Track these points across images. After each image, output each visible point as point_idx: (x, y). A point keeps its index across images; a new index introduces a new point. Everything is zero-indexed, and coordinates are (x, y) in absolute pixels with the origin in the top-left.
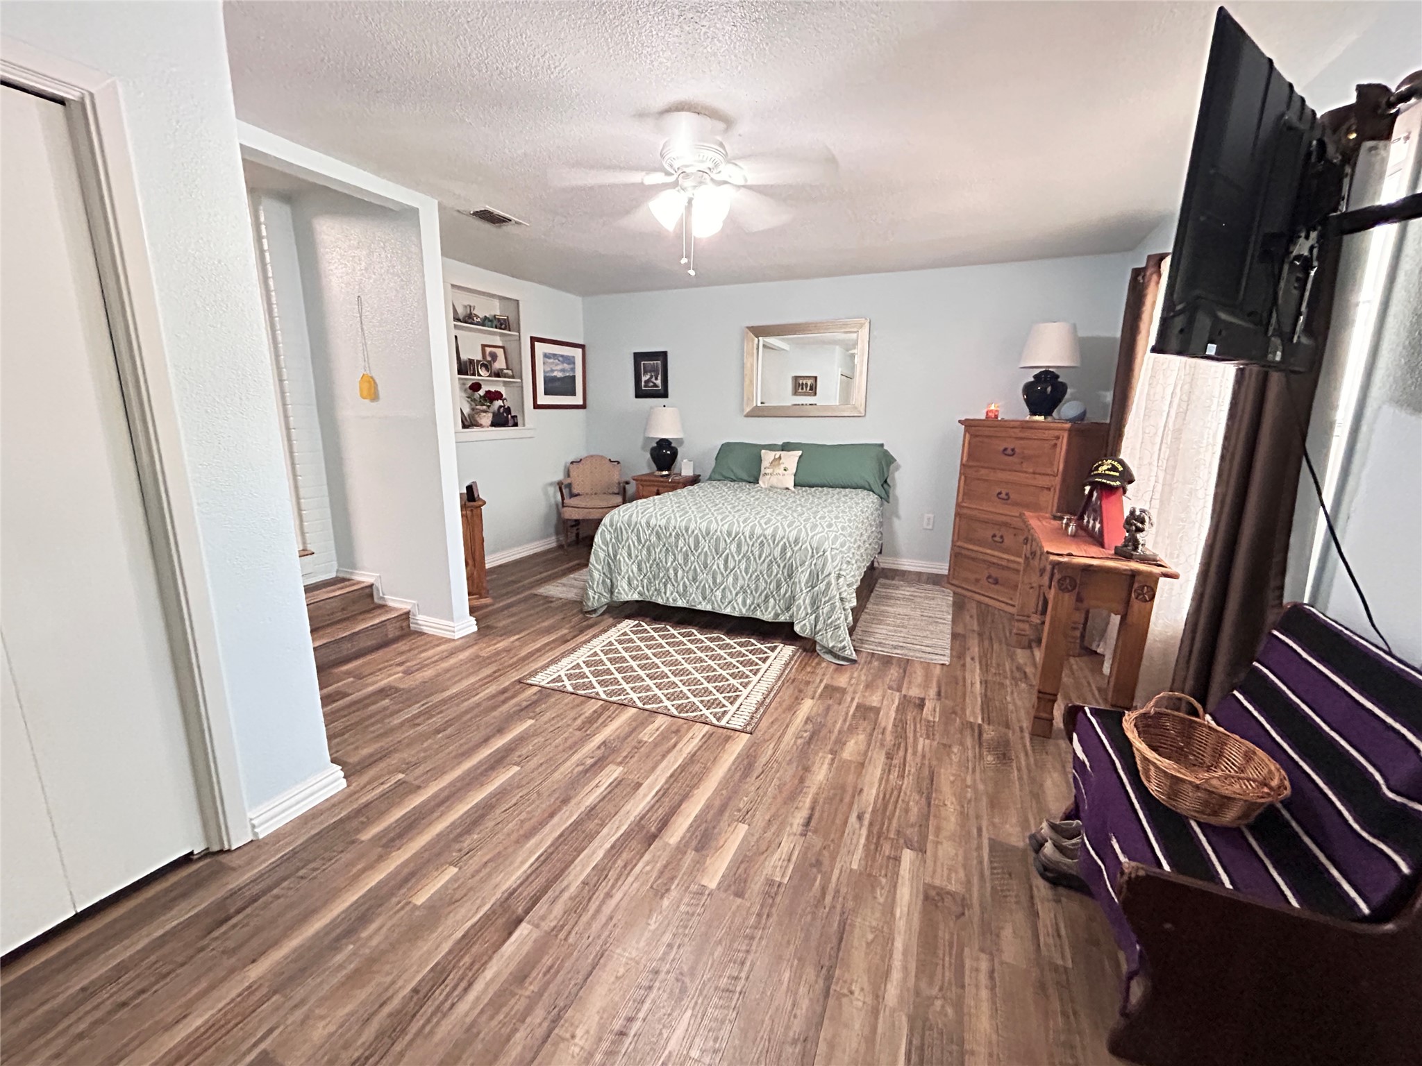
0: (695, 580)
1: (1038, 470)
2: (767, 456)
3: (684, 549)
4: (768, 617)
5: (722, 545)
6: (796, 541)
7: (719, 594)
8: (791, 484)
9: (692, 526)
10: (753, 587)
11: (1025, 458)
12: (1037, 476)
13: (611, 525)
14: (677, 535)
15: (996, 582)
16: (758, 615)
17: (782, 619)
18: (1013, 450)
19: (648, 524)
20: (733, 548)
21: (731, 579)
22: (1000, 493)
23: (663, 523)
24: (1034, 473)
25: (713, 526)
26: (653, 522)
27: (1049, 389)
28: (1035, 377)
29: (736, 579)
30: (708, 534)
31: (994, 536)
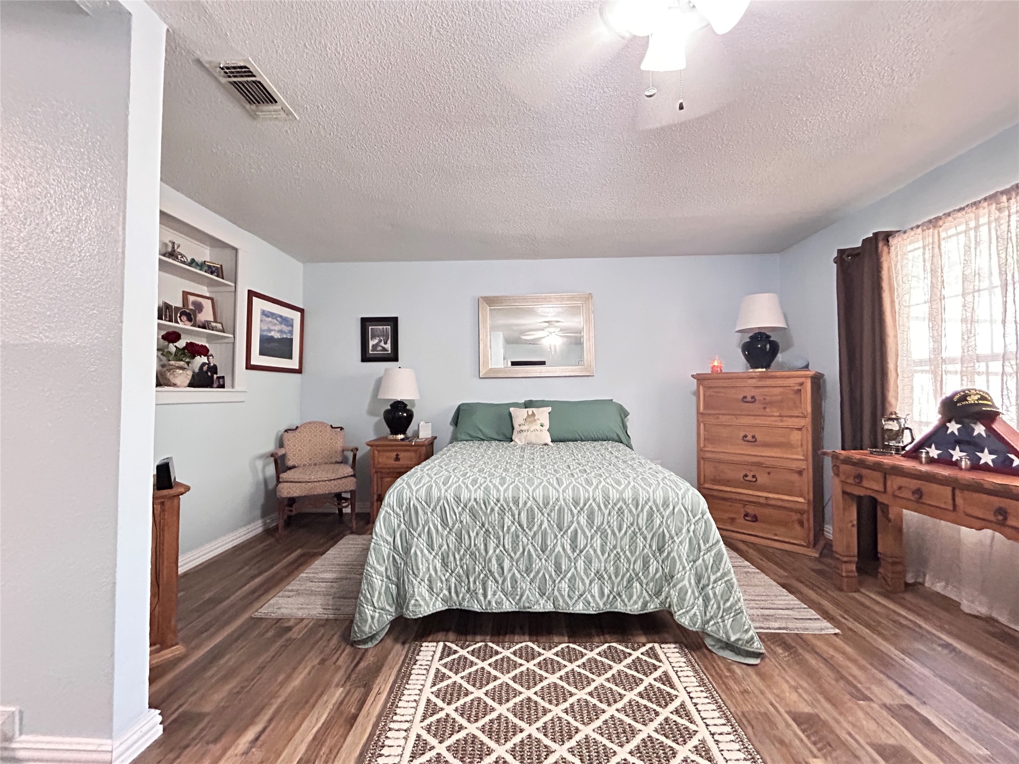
0: (528, 570)
1: (785, 413)
2: (519, 415)
3: (513, 529)
4: (633, 607)
5: (567, 517)
6: (666, 504)
7: (564, 585)
8: (548, 440)
9: (523, 497)
10: (612, 570)
11: (767, 404)
12: (785, 419)
13: (400, 506)
14: (502, 509)
15: (755, 519)
16: (620, 608)
17: (651, 608)
18: (753, 397)
19: (458, 500)
20: (583, 520)
21: (581, 564)
22: (746, 436)
23: (480, 494)
24: (780, 416)
25: (553, 494)
26: (465, 495)
27: (768, 346)
28: (751, 338)
29: (589, 561)
30: (546, 504)
31: (746, 476)
